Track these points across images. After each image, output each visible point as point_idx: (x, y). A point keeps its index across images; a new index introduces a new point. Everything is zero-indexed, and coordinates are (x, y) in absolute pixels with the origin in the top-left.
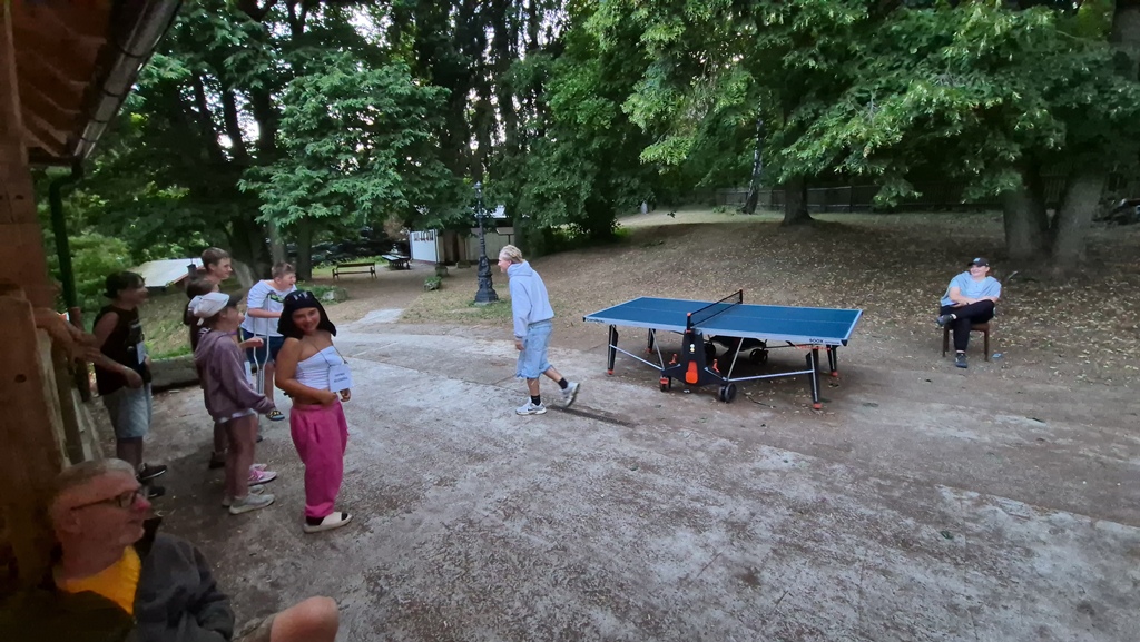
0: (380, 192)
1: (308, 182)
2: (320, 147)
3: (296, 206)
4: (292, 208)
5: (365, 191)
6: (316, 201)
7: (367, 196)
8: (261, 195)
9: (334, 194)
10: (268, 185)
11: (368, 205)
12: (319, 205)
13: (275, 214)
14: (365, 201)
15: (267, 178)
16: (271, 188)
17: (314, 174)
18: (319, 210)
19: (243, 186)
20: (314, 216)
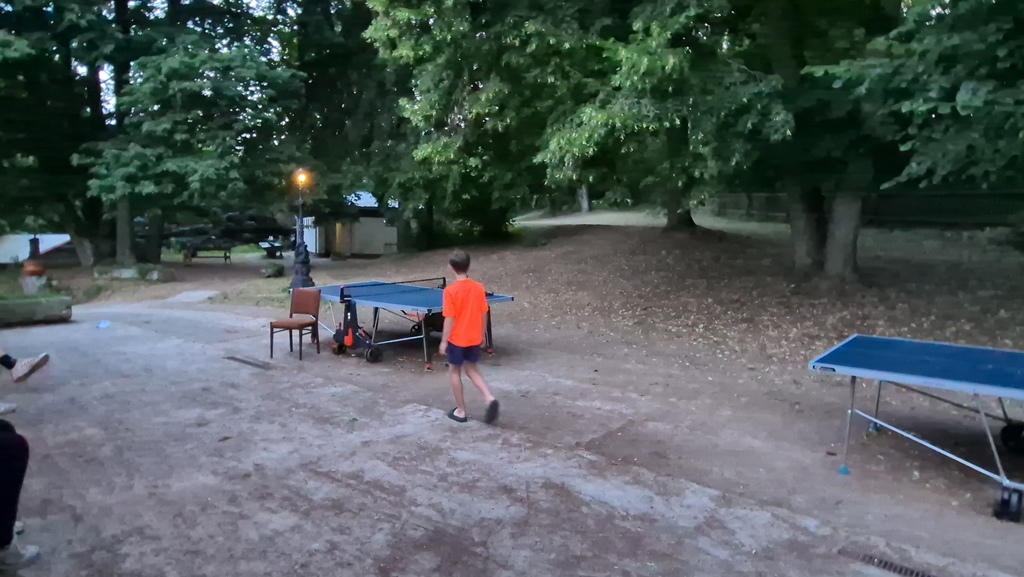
0: (211, 173)
1: (139, 160)
2: (157, 126)
3: (123, 183)
4: (120, 184)
5: (196, 171)
6: (146, 178)
7: (196, 177)
8: (93, 170)
9: (166, 173)
10: (100, 161)
11: (195, 185)
12: (147, 183)
13: (103, 189)
14: (194, 182)
15: (98, 154)
16: (103, 163)
17: (148, 152)
18: (148, 188)
19: (75, 159)
20: (140, 194)
